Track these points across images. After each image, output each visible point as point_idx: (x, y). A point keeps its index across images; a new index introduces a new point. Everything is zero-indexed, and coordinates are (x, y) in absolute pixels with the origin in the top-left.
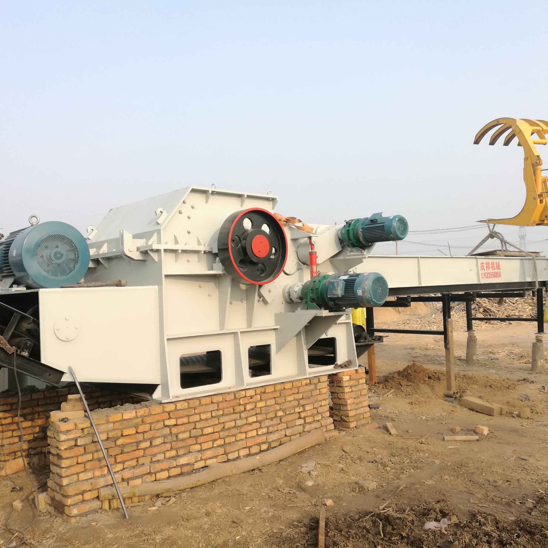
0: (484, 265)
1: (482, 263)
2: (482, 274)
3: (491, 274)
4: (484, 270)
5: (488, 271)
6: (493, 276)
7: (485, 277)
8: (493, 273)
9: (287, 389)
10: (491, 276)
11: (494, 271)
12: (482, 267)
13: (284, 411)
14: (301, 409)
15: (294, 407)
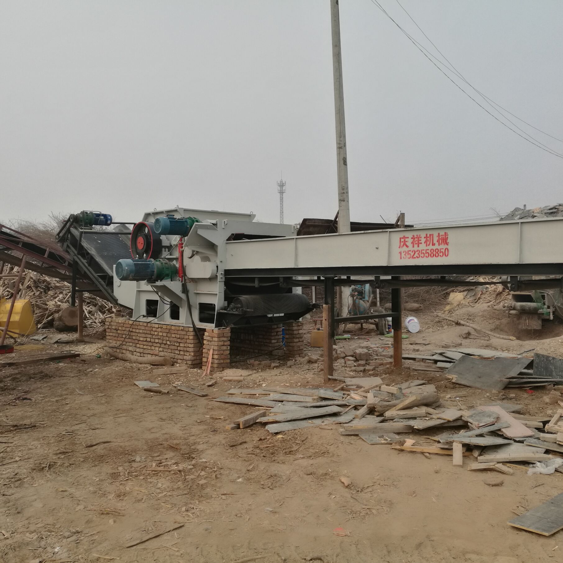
0: (406, 240)
1: (404, 237)
2: (401, 253)
3: (424, 252)
4: (407, 246)
5: (416, 248)
6: (427, 255)
7: (409, 256)
8: (429, 251)
9: (172, 330)
10: (422, 255)
11: (431, 247)
12: (402, 244)
13: (170, 342)
14: (178, 345)
15: (175, 342)
